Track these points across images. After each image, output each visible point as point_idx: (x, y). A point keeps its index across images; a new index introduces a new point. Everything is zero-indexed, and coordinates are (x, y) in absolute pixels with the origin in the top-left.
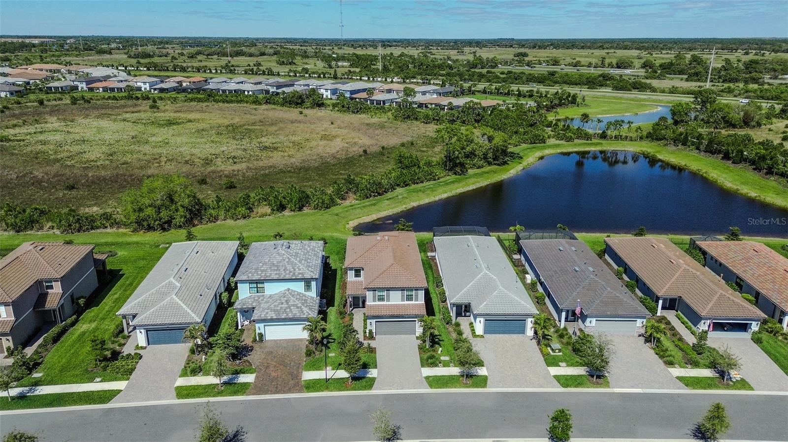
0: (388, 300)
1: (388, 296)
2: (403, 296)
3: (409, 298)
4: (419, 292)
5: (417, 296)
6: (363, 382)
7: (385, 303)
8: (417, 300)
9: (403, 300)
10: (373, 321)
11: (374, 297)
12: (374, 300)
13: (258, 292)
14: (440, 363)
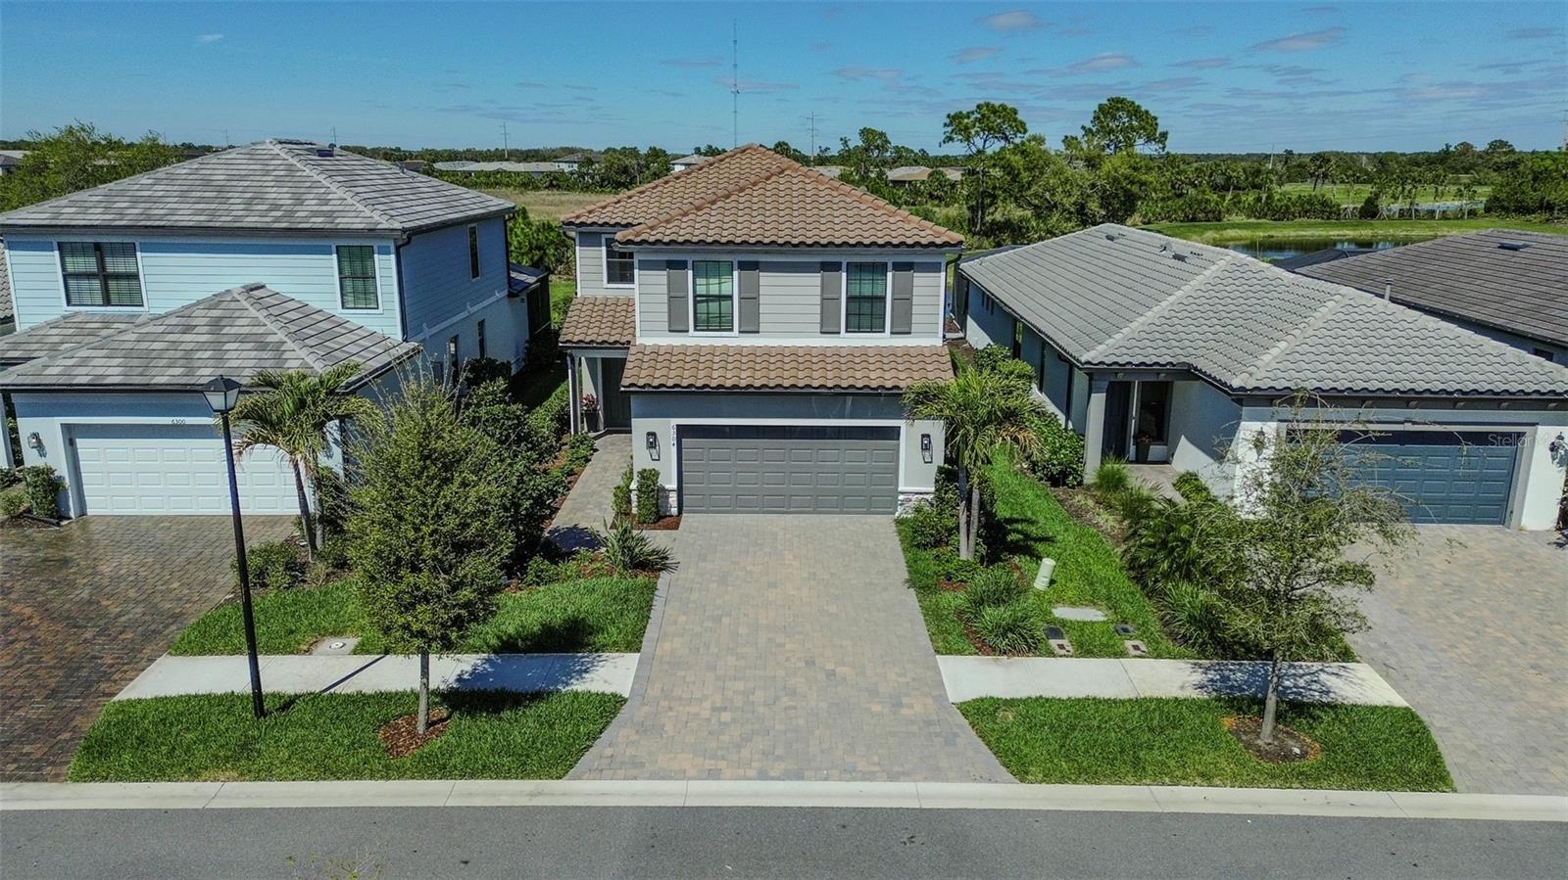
0: (751, 328)
1: (751, 299)
2: (828, 301)
3: (865, 313)
4: (920, 279)
5: (905, 301)
6: (523, 725)
7: (733, 340)
8: (903, 328)
9: (828, 329)
10: (666, 428)
11: (675, 299)
12: (676, 327)
13: (107, 302)
14: (1055, 633)
